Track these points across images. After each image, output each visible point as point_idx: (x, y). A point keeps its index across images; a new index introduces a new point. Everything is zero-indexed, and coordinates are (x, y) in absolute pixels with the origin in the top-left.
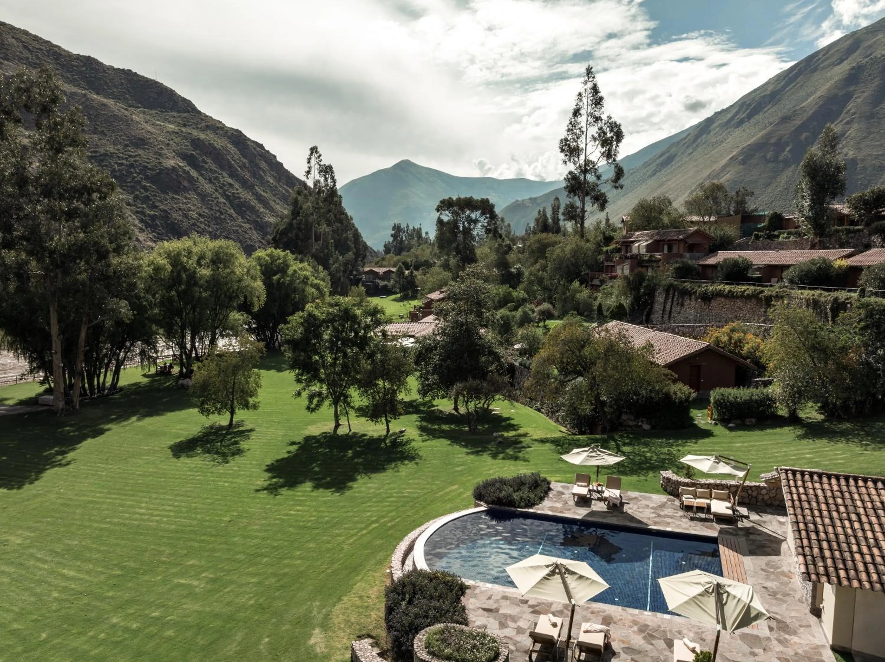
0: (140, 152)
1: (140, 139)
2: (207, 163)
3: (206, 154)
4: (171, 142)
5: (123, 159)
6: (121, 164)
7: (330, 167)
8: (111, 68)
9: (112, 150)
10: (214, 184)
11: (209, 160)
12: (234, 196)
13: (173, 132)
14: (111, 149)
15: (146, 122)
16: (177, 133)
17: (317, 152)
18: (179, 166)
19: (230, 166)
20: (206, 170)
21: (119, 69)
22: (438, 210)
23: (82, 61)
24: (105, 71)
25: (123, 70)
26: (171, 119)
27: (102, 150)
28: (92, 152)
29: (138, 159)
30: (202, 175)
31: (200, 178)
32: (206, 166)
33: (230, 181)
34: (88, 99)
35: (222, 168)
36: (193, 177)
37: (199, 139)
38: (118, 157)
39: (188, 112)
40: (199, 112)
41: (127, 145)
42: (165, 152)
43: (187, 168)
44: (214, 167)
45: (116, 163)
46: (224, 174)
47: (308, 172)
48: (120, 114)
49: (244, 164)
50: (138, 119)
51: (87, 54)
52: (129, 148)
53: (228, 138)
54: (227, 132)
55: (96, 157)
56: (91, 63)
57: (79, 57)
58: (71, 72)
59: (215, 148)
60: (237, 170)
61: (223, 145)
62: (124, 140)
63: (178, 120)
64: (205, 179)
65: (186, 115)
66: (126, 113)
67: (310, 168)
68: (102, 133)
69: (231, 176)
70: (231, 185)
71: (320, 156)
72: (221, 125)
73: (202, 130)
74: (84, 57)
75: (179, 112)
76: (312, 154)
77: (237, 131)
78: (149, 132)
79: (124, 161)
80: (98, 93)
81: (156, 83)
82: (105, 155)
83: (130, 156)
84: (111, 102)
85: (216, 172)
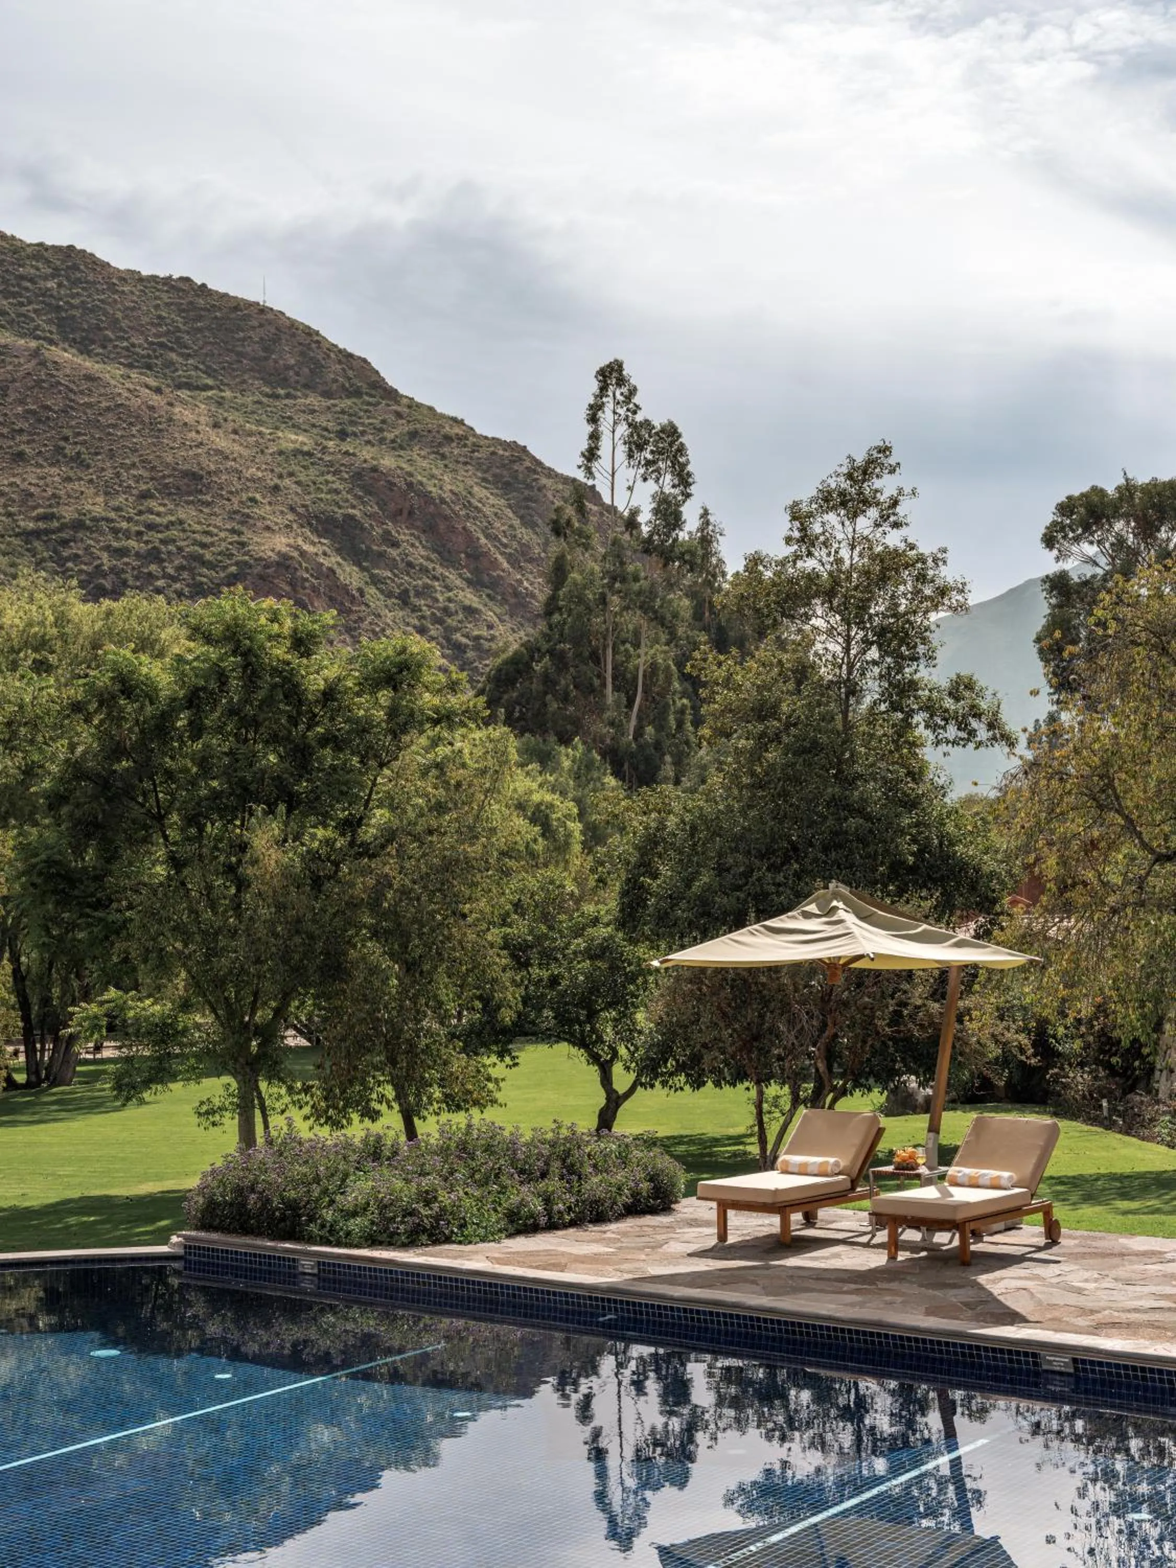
0: (187, 513)
1: (186, 474)
2: (395, 544)
3: (395, 516)
4: (287, 482)
5: (127, 535)
6: (121, 552)
7: (671, 432)
8: (134, 277)
9: (98, 510)
10: (415, 609)
11: (403, 535)
12: (478, 648)
13: (297, 452)
14: (96, 506)
15: (216, 426)
16: (309, 454)
17: (621, 381)
18: (303, 554)
19: (476, 556)
20: (392, 565)
21: (154, 278)
22: (1049, 541)
23: (48, 262)
24: (112, 287)
25: (168, 280)
26: (301, 419)
27: (68, 513)
28: (39, 518)
29: (174, 533)
30: (375, 581)
31: (372, 590)
32: (393, 553)
33: (469, 597)
34: (43, 363)
35: (448, 559)
36: (345, 589)
37: (374, 469)
38: (115, 531)
39: (358, 393)
40: (392, 394)
41: (145, 495)
42: (264, 510)
43: (332, 561)
44: (419, 554)
45: (107, 548)
46: (452, 576)
47: (591, 455)
48: (135, 403)
49: (525, 549)
50: (188, 416)
51: (65, 243)
52: (153, 504)
53: (479, 466)
54: (476, 447)
55: (47, 532)
56: (75, 267)
57: (41, 251)
58: (14, 295)
59: (426, 497)
60: (495, 564)
61: (460, 488)
62: (138, 479)
63: (322, 421)
64: (390, 595)
65: (346, 403)
66: (156, 400)
67: (595, 437)
68: (77, 460)
69: (475, 583)
70: (470, 611)
71: (633, 391)
72: (457, 430)
73: (396, 446)
74: (57, 249)
75: (327, 395)
76: (603, 389)
77: (512, 446)
78: (218, 452)
79: (132, 543)
80: (85, 351)
81: (263, 310)
82: (78, 525)
83: (151, 527)
84: (111, 373)
85: (424, 570)
